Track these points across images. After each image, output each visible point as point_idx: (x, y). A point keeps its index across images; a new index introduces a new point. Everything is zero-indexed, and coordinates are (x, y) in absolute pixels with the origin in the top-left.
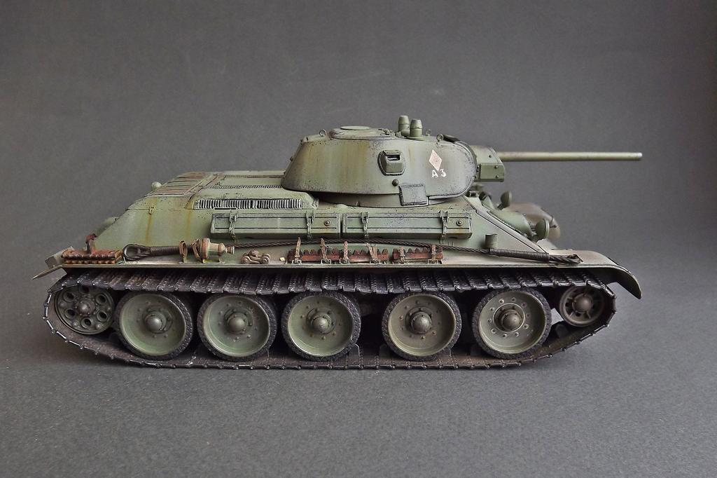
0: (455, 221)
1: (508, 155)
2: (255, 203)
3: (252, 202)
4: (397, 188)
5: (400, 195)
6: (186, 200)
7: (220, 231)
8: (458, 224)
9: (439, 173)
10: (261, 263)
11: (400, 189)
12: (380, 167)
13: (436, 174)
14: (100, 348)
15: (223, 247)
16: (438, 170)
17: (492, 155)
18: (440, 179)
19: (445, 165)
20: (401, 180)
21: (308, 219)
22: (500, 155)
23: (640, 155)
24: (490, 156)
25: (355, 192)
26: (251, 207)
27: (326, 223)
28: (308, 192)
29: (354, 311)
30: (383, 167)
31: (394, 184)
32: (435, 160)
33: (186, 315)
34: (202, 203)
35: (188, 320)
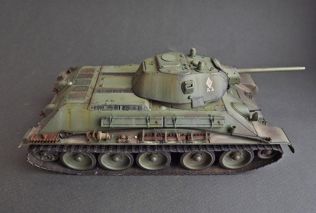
0: (217, 120)
1: (243, 70)
2: (121, 107)
3: (119, 106)
4: (190, 100)
5: (192, 103)
6: (87, 105)
7: (106, 126)
8: (219, 122)
9: (211, 89)
10: (126, 142)
11: (192, 100)
12: (182, 90)
13: (209, 90)
14: (55, 167)
15: (108, 135)
16: (210, 88)
17: (235, 73)
18: (211, 93)
19: (213, 85)
20: (192, 95)
21: (148, 120)
22: (239, 71)
23: (304, 68)
24: (234, 73)
25: (170, 102)
26: (119, 109)
27: (156, 122)
28: (147, 99)
29: (168, 156)
30: (184, 90)
31: (189, 98)
32: (209, 83)
33: (93, 158)
34: (95, 107)
35: (94, 159)
